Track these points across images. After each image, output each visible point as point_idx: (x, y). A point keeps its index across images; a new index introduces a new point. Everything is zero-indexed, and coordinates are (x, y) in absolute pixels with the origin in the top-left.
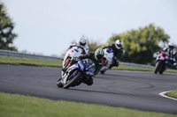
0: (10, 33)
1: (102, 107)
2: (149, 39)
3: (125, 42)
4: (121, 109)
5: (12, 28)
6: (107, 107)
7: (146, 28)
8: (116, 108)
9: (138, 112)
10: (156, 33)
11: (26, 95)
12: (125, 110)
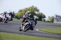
1: (16, 34)
2: (32, 11)
4: (23, 35)
6: (18, 34)
7: (31, 7)
8: (21, 35)
9: (29, 36)
10: (35, 9)
12: (24, 35)
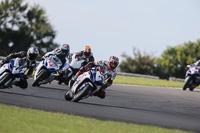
0: (50, 43)
3: (181, 55)
5: (54, 37)
11: (69, 114)
